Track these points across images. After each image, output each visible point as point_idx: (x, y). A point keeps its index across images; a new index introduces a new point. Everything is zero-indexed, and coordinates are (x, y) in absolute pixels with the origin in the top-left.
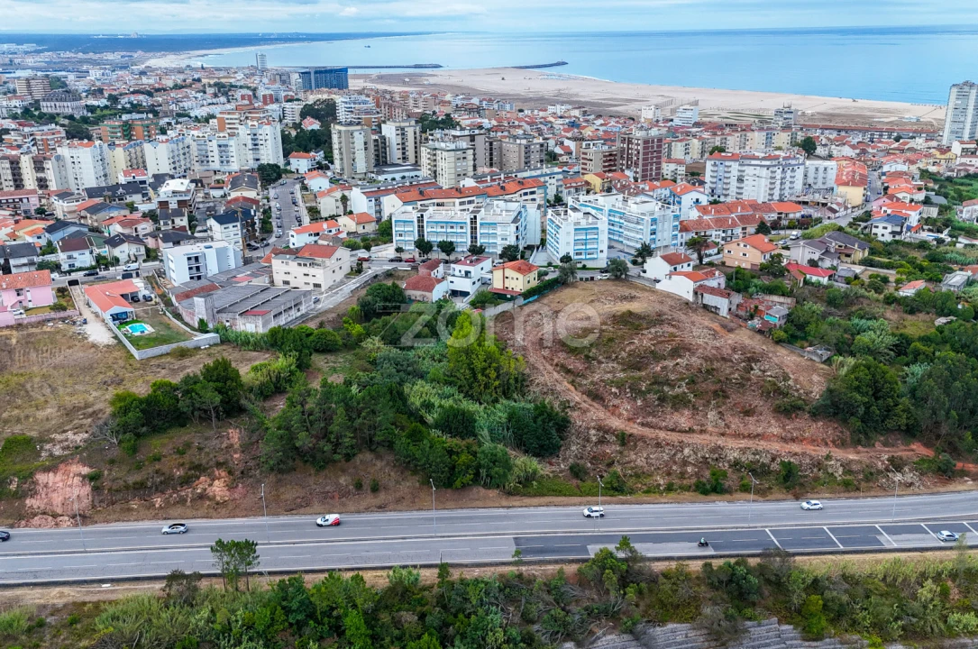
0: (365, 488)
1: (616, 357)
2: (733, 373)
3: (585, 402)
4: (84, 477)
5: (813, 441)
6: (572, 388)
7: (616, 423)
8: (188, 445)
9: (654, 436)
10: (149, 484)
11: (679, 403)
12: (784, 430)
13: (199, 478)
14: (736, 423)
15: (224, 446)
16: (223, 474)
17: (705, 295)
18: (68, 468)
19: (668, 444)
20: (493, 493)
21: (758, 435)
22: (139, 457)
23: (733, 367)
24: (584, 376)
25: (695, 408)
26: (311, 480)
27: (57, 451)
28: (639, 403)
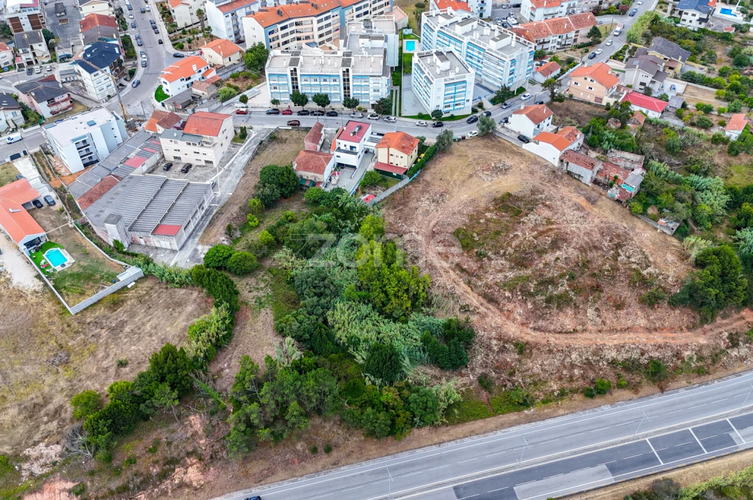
0: (319, 450)
1: (505, 253)
2: (605, 264)
3: (482, 304)
4: (70, 491)
5: (672, 329)
6: (469, 290)
7: (512, 330)
8: (157, 443)
9: (544, 342)
10: (131, 486)
11: (562, 302)
12: (648, 320)
13: (174, 470)
14: (609, 316)
15: (189, 435)
16: (194, 461)
17: (570, 164)
18: (53, 486)
19: (558, 351)
20: (425, 431)
21: (628, 328)
22: (115, 463)
23: (604, 256)
24: (479, 278)
25: (576, 307)
26: (272, 452)
27: (38, 471)
28: (530, 306)
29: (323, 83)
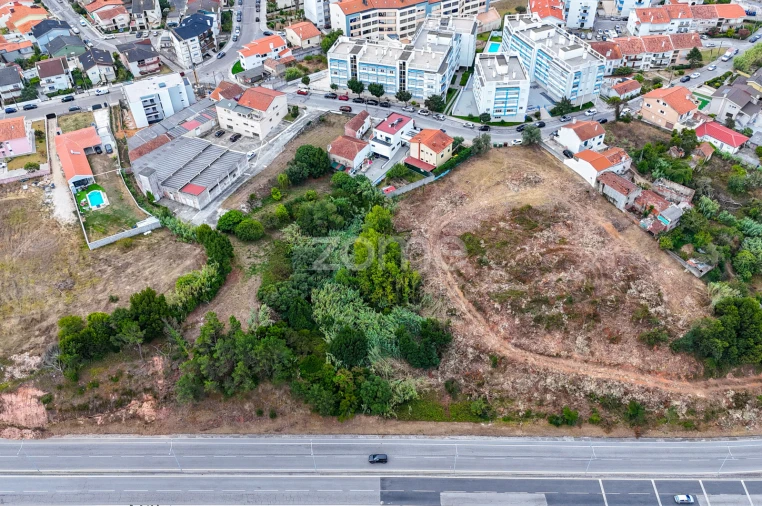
0: (265, 414)
1: (506, 264)
2: (610, 294)
3: (470, 311)
4: (39, 399)
5: (667, 375)
6: (461, 295)
7: (493, 342)
8: (120, 373)
9: (522, 360)
10: (91, 406)
11: (553, 324)
12: (643, 360)
13: (130, 401)
14: (600, 349)
15: (150, 373)
16: (150, 398)
17: (606, 186)
18: (26, 391)
19: (534, 372)
20: (372, 420)
21: (618, 364)
22: (82, 383)
23: (612, 286)
24: (474, 286)
25: (567, 332)
26: (221, 405)
27: (18, 375)
28: (517, 321)
29: (380, 73)
